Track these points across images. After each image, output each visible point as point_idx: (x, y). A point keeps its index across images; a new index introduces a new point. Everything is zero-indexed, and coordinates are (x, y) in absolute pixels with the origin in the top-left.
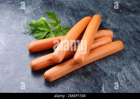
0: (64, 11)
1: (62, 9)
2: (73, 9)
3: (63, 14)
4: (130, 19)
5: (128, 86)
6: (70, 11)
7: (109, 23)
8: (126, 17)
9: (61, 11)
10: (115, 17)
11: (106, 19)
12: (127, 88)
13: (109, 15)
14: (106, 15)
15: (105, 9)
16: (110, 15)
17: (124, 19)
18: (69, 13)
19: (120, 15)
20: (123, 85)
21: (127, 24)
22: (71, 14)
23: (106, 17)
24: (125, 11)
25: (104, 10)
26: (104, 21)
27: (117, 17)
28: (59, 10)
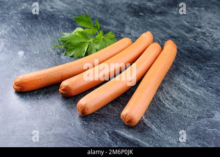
0: (59, 24)
1: (56, 22)
2: (72, 20)
3: (58, 29)
4: (156, 22)
5: (177, 106)
6: (67, 23)
7: (129, 32)
8: (150, 21)
9: (55, 24)
10: (136, 23)
11: (124, 27)
12: (177, 110)
13: (126, 21)
14: (122, 22)
15: (118, 14)
16: (128, 21)
17: (149, 24)
18: (67, 26)
19: (141, 19)
20: (169, 107)
21: (155, 29)
22: (70, 27)
23: (123, 24)
24: (147, 14)
25: (118, 16)
26: (121, 30)
27: (138, 23)
28: (50, 24)
